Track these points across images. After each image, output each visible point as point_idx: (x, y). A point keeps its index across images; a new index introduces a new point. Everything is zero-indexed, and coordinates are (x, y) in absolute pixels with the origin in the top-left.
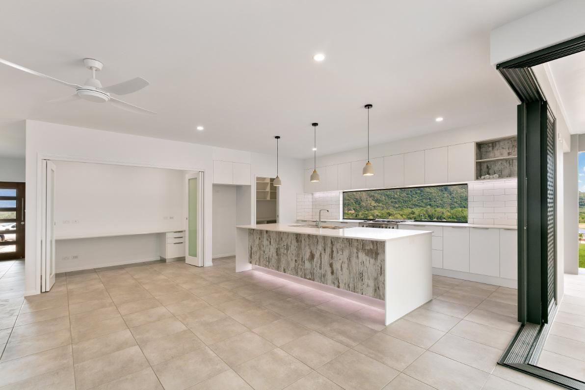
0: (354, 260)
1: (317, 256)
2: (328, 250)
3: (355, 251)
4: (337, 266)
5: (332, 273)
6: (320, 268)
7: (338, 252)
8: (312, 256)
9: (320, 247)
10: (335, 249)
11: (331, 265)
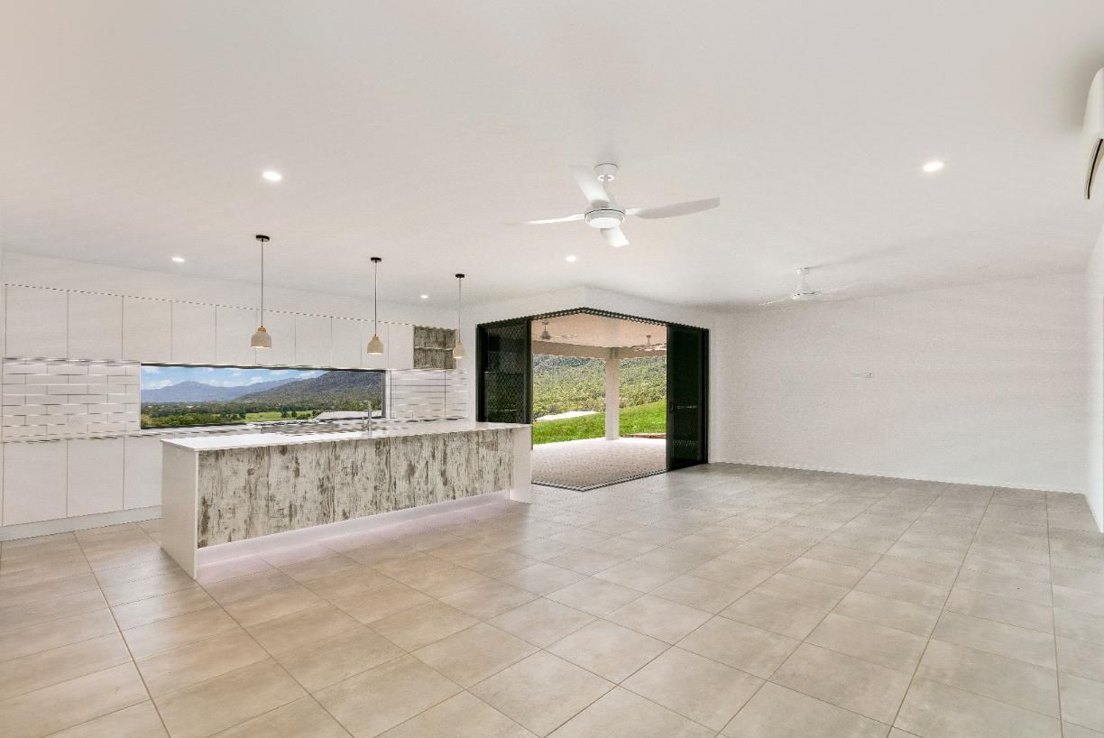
0: (474, 458)
1: (420, 467)
2: (439, 455)
3: (475, 446)
4: (451, 471)
5: (445, 484)
6: (427, 482)
7: (453, 454)
8: (411, 470)
9: (426, 452)
10: (448, 452)
11: (443, 474)
